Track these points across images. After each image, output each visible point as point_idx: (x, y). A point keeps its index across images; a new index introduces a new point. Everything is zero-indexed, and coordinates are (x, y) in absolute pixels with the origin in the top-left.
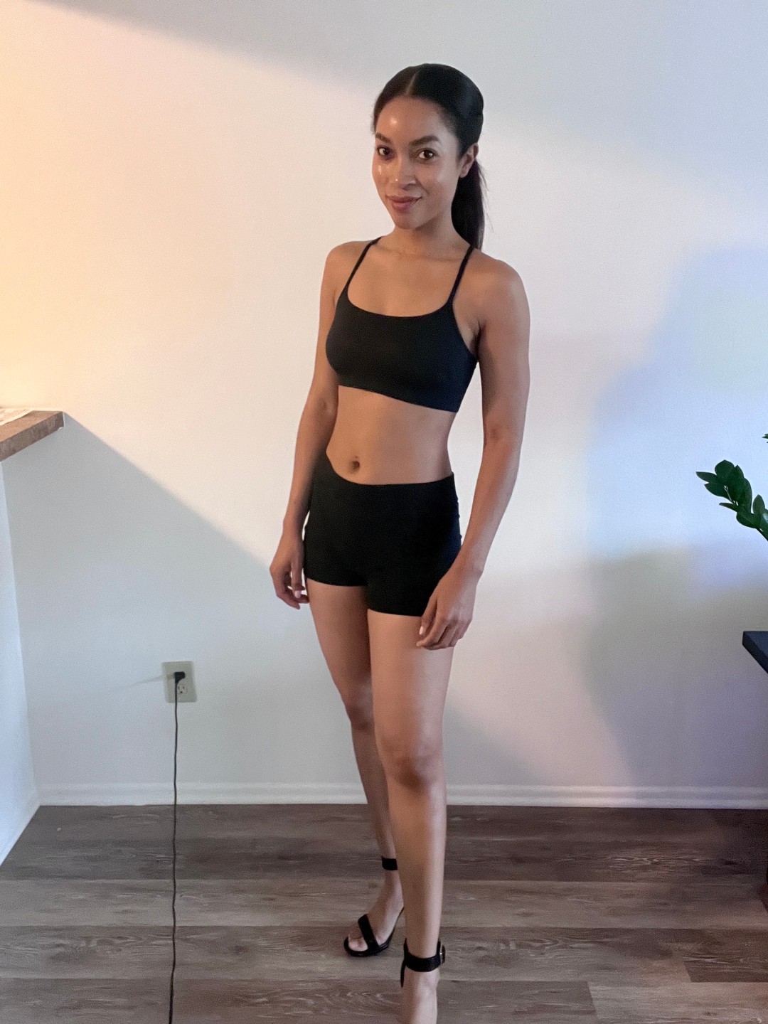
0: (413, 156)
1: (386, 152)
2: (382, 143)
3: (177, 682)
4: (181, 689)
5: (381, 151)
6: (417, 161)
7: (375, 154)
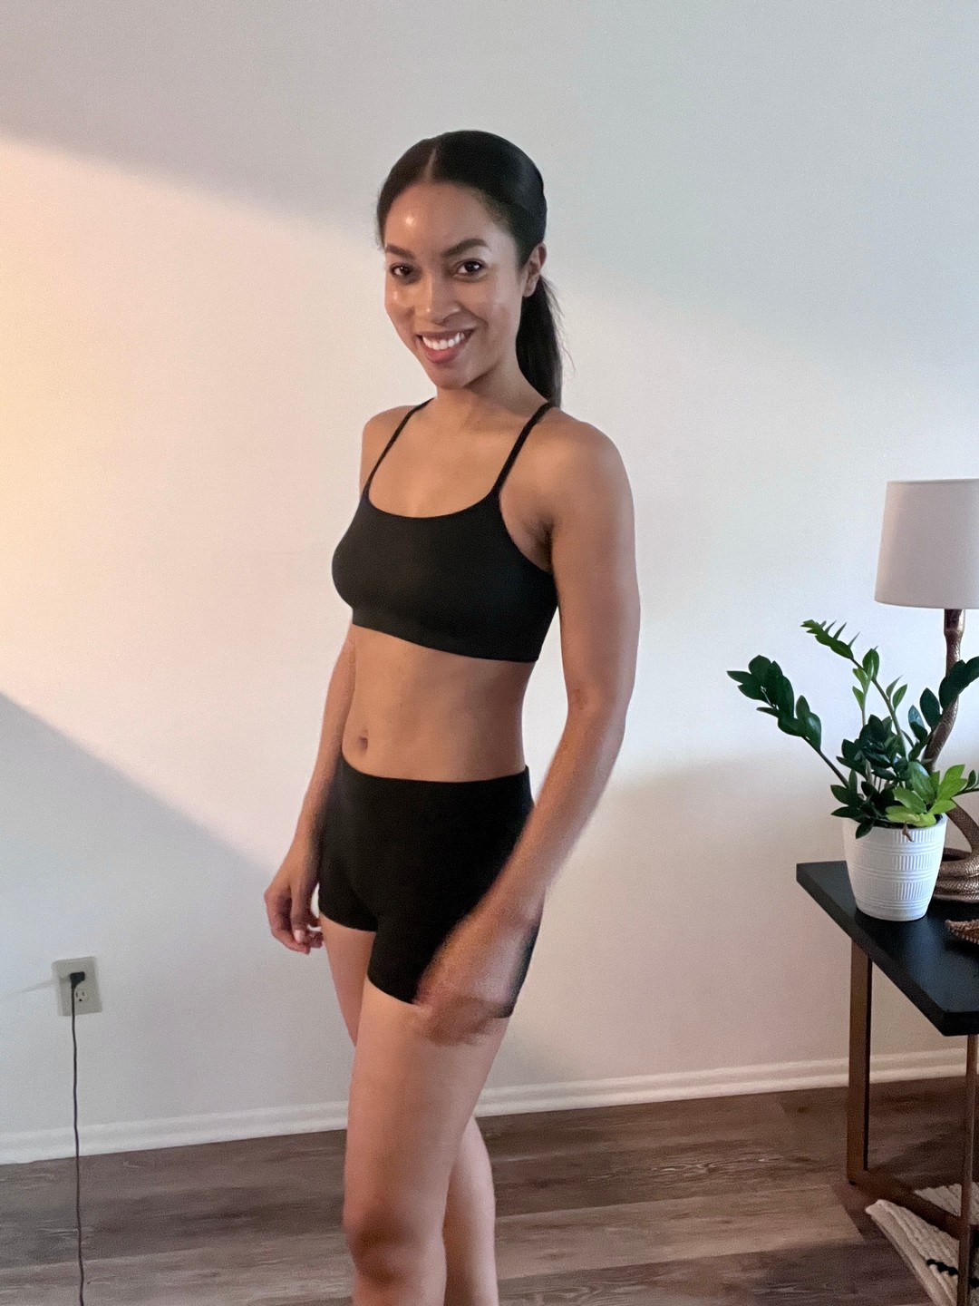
0: (449, 273)
1: (405, 271)
2: (398, 260)
3: (73, 987)
4: (80, 996)
5: (398, 271)
6: (457, 279)
7: (387, 277)
